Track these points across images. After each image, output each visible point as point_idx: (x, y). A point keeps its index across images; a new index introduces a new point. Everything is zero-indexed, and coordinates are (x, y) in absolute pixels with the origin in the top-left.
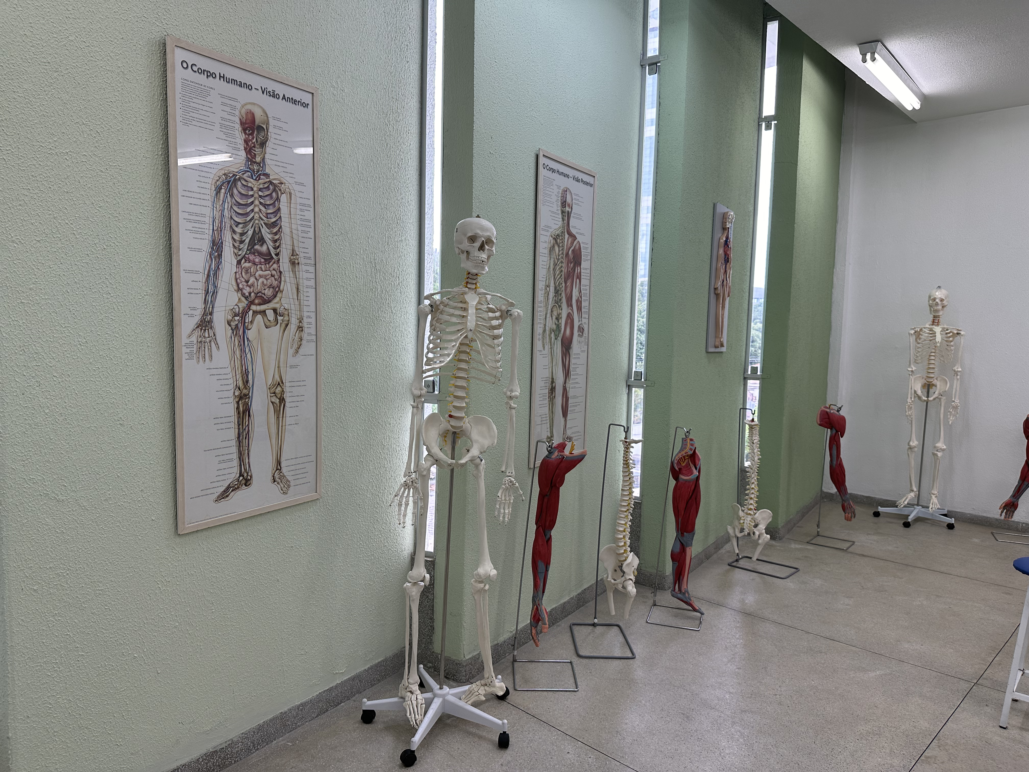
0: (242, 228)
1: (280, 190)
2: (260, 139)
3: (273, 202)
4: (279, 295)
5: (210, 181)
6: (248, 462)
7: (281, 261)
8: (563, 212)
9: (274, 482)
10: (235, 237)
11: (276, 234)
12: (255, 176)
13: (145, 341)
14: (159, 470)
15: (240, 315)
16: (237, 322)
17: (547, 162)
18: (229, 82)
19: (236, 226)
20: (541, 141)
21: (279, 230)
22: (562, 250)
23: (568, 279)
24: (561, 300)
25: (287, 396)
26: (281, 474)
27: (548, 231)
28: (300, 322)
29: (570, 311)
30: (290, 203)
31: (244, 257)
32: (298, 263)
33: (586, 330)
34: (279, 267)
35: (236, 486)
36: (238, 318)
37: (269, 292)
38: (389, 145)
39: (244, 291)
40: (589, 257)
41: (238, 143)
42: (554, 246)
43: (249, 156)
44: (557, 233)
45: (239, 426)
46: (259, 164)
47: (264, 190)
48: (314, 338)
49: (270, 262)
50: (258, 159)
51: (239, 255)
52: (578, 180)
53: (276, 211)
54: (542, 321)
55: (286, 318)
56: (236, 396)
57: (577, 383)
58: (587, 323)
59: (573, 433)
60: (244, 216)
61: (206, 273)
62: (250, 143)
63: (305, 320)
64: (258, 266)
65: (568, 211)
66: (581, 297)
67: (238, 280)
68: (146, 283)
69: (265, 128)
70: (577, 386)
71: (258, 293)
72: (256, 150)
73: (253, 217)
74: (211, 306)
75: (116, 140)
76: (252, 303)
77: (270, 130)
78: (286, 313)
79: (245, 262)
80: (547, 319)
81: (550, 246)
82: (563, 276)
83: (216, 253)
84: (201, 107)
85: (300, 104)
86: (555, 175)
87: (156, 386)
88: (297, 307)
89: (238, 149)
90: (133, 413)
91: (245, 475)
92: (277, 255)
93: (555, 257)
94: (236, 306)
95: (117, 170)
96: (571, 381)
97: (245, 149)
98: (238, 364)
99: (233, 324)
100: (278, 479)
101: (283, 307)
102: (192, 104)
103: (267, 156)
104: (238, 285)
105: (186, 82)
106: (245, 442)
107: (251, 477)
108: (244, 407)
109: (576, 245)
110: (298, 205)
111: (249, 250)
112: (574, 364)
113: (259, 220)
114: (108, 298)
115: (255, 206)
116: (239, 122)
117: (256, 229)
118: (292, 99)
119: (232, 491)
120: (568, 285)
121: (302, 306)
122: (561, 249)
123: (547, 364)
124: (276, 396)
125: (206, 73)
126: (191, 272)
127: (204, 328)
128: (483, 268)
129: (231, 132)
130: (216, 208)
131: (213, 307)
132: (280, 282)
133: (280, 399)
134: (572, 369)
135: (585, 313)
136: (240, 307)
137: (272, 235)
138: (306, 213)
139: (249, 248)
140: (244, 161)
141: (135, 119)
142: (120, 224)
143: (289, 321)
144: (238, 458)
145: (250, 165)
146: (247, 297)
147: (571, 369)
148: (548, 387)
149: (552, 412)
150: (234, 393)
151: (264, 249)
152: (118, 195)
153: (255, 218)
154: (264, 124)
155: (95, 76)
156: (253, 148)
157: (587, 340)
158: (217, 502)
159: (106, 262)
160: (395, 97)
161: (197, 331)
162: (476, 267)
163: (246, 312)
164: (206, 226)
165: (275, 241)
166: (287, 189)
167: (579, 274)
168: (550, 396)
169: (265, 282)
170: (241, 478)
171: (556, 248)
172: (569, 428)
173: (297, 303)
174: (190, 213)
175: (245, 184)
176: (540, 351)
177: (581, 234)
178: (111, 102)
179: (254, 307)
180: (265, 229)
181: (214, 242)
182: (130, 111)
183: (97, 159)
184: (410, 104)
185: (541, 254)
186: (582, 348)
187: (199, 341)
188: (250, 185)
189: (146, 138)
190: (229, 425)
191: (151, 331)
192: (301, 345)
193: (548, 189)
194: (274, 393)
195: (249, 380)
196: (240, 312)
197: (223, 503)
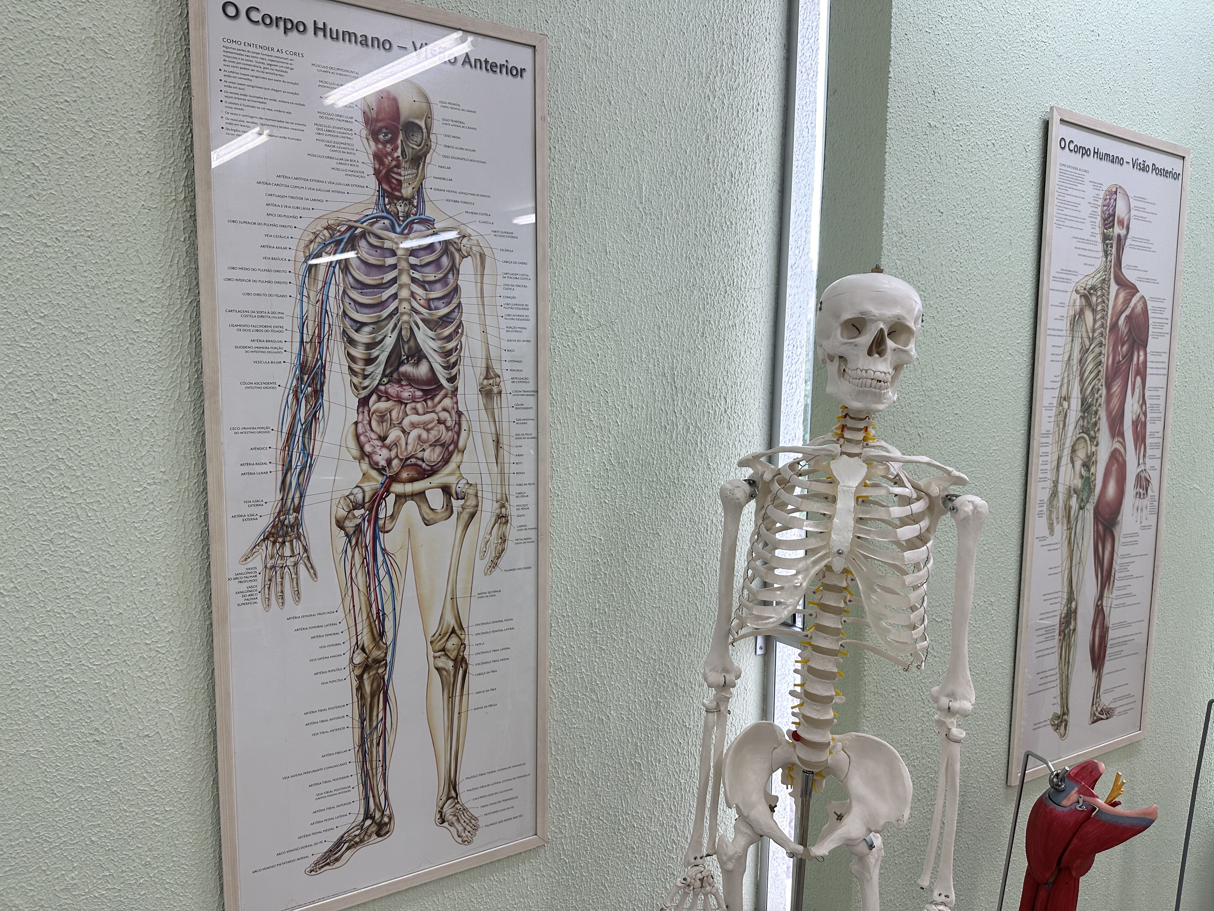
0: (371, 333)
1: (459, 250)
2: (410, 150)
3: (441, 275)
4: (456, 458)
5: (293, 243)
6: (385, 790)
7: (460, 391)
8: (1106, 238)
9: (443, 821)
10: (354, 352)
11: (449, 338)
12: (400, 225)
13: (150, 574)
14: (186, 822)
15: (367, 505)
16: (358, 521)
17: (1070, 133)
18: (337, 38)
19: (357, 331)
20: (1057, 93)
21: (456, 331)
22: (1103, 318)
23: (1114, 379)
24: (1095, 424)
25: (472, 655)
26: (457, 806)
27: (1068, 281)
28: (503, 506)
29: (1117, 446)
30: (482, 275)
31: (375, 390)
32: (500, 393)
33: (1154, 482)
34: (457, 403)
35: (357, 839)
36: (362, 511)
37: (432, 455)
38: (711, 139)
39: (376, 458)
40: (1167, 329)
41: (360, 162)
42: (1081, 312)
43: (386, 187)
44: (1090, 283)
45: (362, 723)
46: (409, 201)
47: (422, 252)
48: (532, 534)
49: (436, 395)
50: (407, 191)
51: (365, 388)
52: (1144, 168)
53: (450, 293)
54: (1048, 475)
55: (471, 502)
56: (355, 666)
57: (1129, 595)
58: (1158, 467)
59: (1115, 700)
60: (376, 309)
61: (285, 429)
62: (388, 160)
63: (514, 501)
64: (409, 406)
65: (1119, 236)
66: (1145, 414)
67: (362, 438)
68: (151, 459)
69: (423, 126)
70: (1128, 601)
71: (407, 459)
72: (402, 173)
73: (397, 308)
74: (298, 495)
75: (79, 178)
76: (395, 479)
77: (434, 130)
78: (471, 491)
79: (379, 398)
80: (1062, 469)
81: (1072, 313)
82: (1103, 373)
83: (310, 389)
84: (269, 94)
85: (504, 70)
86: (1091, 161)
87: (175, 660)
88: (497, 479)
89: (361, 175)
90: (125, 718)
91: (378, 815)
92: (452, 379)
93: (1085, 335)
94: (356, 490)
95: (82, 240)
96: (1115, 593)
97: (377, 173)
98: (360, 601)
99: (350, 525)
100: (451, 817)
101: (463, 482)
102: (250, 91)
103: (427, 184)
104: (361, 447)
105: (234, 45)
106: (376, 752)
107: (390, 818)
108: (375, 685)
109: (1135, 304)
110: (500, 278)
111: (387, 376)
112: (1123, 556)
113: (410, 315)
114: (63, 497)
115: (401, 286)
116: (361, 119)
117: (403, 333)
118: (486, 62)
119: (348, 848)
120: (1114, 389)
121: (506, 476)
122: (1098, 317)
123: (1059, 564)
124: (446, 655)
125: (281, 24)
126: (247, 431)
127: (280, 540)
128: (879, 397)
129: (343, 140)
130: (308, 297)
131: (302, 496)
132: (458, 434)
133: (455, 661)
134: (1117, 568)
135: (1154, 446)
136: (367, 489)
137: (440, 342)
138: (517, 292)
139: (388, 372)
140: (375, 199)
141: (122, 132)
142: (89, 347)
143: (477, 506)
144: (361, 786)
145: (389, 203)
146: (384, 468)
147: (1116, 566)
148: (1058, 613)
149: (1066, 661)
150: (352, 659)
151: (423, 370)
152: (86, 289)
153: (402, 310)
154: (420, 118)
155: (28, 52)
156: (395, 170)
157: (1156, 504)
158: (313, 873)
159: (59, 426)
160: (728, 40)
161: (264, 547)
162: (860, 394)
163: (381, 498)
164: (287, 336)
165: (447, 354)
166: (474, 248)
167: (1141, 366)
168: (1063, 631)
169: (424, 435)
170: (368, 822)
171: (1089, 316)
172: (1108, 691)
173: (495, 469)
174: (245, 313)
175: (375, 243)
176: (1044, 538)
177: (1148, 280)
178: (66, 101)
179: (397, 488)
180: (424, 330)
181: (303, 367)
182: (110, 117)
183: (34, 221)
184: (762, 52)
185: (1049, 332)
186: (1144, 520)
187: (269, 565)
188: (388, 244)
189: (147, 169)
190: (339, 723)
191: (164, 555)
192: (503, 550)
193: (1070, 192)
194: (443, 650)
195: (386, 629)
196: (367, 500)
197: (329, 874)
